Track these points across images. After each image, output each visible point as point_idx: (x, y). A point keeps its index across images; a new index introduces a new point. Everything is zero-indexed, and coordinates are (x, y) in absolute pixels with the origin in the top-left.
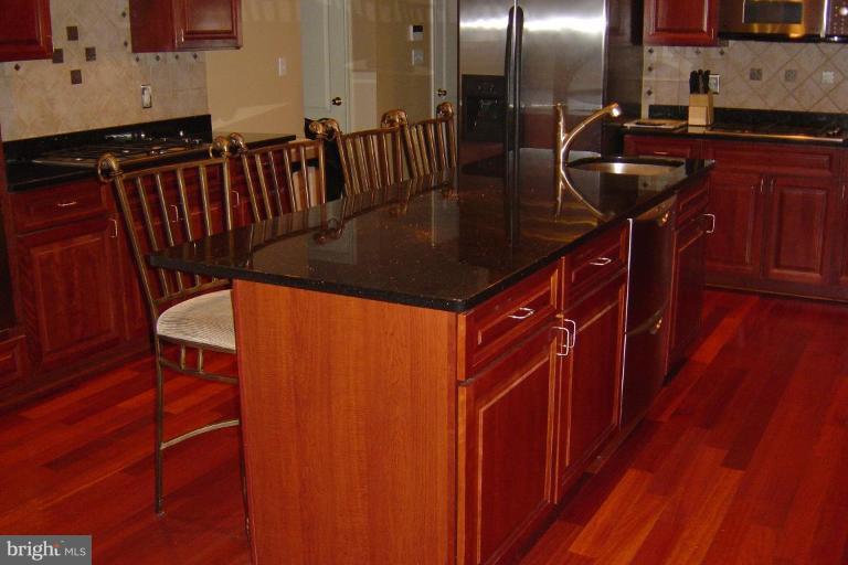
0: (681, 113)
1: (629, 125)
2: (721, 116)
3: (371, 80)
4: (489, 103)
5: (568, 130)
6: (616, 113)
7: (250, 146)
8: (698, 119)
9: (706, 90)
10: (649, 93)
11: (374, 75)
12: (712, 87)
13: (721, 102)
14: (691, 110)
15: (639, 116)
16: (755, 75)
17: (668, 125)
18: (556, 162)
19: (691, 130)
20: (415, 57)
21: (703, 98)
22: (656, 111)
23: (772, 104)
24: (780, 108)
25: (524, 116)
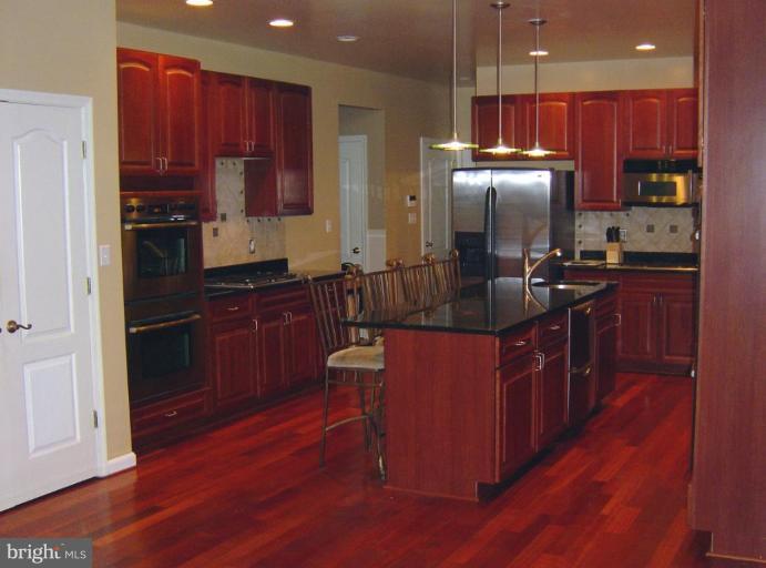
0: (601, 255)
1: (567, 264)
2: (628, 257)
3: (382, 235)
4: (473, 251)
5: (531, 265)
6: (559, 254)
7: (316, 279)
8: (613, 259)
9: (618, 240)
10: (580, 242)
11: (385, 231)
12: (622, 238)
13: (629, 248)
14: (608, 253)
15: (573, 258)
16: (650, 229)
17: (592, 263)
18: (524, 284)
19: (609, 266)
20: (411, 219)
21: (616, 245)
22: (585, 255)
23: (662, 248)
24: (668, 251)
25: (497, 259)
